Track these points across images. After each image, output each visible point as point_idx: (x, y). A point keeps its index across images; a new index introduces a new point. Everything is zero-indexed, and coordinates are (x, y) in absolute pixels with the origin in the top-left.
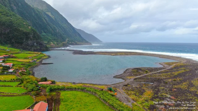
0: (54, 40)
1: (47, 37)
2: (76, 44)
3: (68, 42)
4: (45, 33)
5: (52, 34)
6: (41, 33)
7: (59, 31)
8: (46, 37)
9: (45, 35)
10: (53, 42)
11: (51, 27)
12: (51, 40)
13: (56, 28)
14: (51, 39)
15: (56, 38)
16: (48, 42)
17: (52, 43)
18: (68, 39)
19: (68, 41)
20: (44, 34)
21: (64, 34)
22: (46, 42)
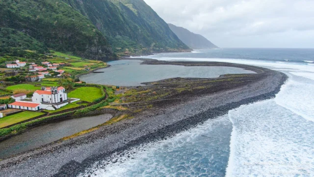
0: (132, 45)
1: (122, 41)
2: (167, 51)
3: (154, 48)
4: (121, 35)
5: (131, 37)
6: (114, 35)
7: (141, 31)
8: (120, 42)
9: (119, 39)
10: (128, 48)
11: (130, 27)
13: (139, 27)
14: (127, 44)
15: (135, 43)
16: (122, 48)
17: (127, 49)
18: (154, 44)
19: (155, 46)
20: (118, 37)
21: (149, 36)
22: (120, 48)
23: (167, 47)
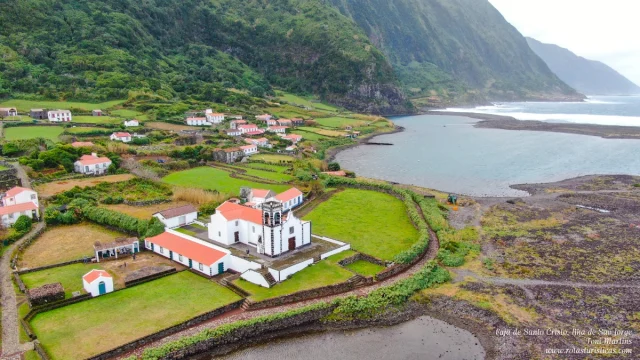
0: (443, 82)
1: (423, 73)
3: (493, 90)
4: (420, 61)
5: (441, 65)
6: (406, 62)
7: (465, 53)
8: (419, 75)
9: (417, 69)
10: (437, 90)
11: (440, 44)
12: (432, 83)
13: (459, 44)
14: (433, 80)
15: (450, 78)
16: (423, 89)
17: (433, 92)
18: (494, 81)
19: (493, 85)
20: (415, 64)
21: (481, 64)
22: (418, 90)
23: (523, 89)
